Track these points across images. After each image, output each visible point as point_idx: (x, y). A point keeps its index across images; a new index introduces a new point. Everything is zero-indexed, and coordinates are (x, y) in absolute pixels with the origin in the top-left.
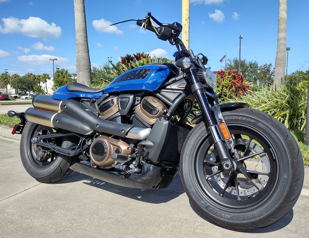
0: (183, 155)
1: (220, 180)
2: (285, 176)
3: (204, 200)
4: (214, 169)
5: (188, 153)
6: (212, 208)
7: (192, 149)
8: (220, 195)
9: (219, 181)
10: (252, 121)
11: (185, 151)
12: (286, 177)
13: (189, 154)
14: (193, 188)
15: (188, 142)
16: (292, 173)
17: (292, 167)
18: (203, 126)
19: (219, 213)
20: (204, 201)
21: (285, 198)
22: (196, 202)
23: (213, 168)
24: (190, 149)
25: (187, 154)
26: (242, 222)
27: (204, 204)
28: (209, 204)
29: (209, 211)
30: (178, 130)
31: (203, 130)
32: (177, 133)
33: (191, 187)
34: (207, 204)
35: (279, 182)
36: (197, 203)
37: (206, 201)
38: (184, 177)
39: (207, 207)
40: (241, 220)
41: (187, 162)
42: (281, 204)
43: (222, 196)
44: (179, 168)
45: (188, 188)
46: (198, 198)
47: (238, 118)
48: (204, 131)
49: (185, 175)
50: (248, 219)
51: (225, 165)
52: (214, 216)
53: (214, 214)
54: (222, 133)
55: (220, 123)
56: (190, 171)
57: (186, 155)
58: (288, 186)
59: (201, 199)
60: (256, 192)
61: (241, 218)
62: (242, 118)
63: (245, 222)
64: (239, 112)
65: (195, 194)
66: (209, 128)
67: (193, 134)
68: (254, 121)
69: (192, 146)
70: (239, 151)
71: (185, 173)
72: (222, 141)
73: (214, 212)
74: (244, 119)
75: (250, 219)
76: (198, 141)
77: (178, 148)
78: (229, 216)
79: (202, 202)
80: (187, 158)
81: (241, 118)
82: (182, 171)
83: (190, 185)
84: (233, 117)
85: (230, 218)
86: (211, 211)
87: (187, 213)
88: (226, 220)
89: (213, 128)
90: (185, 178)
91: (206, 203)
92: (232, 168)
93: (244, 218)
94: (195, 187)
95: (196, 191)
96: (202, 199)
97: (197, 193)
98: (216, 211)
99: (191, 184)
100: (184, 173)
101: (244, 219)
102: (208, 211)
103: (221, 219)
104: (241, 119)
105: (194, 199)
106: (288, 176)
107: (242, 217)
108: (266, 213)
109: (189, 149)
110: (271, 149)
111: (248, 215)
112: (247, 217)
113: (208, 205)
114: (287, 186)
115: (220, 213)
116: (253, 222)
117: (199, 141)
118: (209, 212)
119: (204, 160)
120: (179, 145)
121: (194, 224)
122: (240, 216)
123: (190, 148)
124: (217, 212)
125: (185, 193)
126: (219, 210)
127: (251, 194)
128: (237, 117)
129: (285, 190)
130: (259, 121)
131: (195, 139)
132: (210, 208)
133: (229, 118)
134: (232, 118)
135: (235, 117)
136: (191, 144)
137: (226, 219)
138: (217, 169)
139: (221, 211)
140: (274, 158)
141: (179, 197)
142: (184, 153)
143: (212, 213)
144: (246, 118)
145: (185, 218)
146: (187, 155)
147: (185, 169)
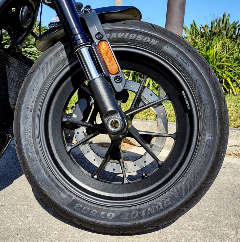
0: (21, 109)
1: (89, 150)
2: (208, 137)
3: (66, 191)
4: (78, 133)
5: (30, 105)
6: (81, 203)
7: (39, 95)
8: (93, 177)
9: (88, 152)
10: (154, 42)
11: (25, 100)
12: (210, 138)
13: (33, 108)
14: (43, 171)
15: (30, 82)
16: (219, 130)
17: (220, 120)
18: (60, 52)
19: (94, 212)
20: (66, 194)
21: (208, 172)
22: (50, 197)
23: (76, 131)
24: (35, 97)
25: (30, 107)
26: (137, 222)
27: (66, 199)
28: (75, 197)
29: (77, 211)
30: (8, 65)
31: (62, 58)
32: (5, 68)
33: (39, 171)
34: (71, 197)
35: (198, 147)
36: (53, 198)
37: (69, 193)
38: (25, 151)
39: (73, 204)
40: (135, 219)
41: (30, 123)
42: (201, 184)
43: (97, 179)
44: (13, 137)
45: (33, 173)
46: (53, 189)
47: (128, 37)
48: (63, 61)
49: (27, 149)
50: (147, 216)
51: (110, 124)
52: (86, 218)
53: (85, 215)
54: (104, 61)
55: (99, 41)
56: (37, 141)
57: (28, 108)
58: (214, 153)
59: (59, 190)
60: (147, 165)
61: (134, 215)
62: (136, 37)
63: (142, 221)
64: (131, 25)
65: (47, 181)
66: (77, 52)
67: (41, 67)
68: (157, 42)
69: (38, 90)
70: (119, 101)
71: (26, 145)
72: (105, 76)
73: (86, 210)
74: (140, 37)
75: (151, 215)
76: (51, 80)
77: (9, 100)
78: (113, 215)
79: (63, 195)
80: (30, 115)
81: (135, 35)
82: (19, 141)
83: (38, 166)
84: (119, 34)
85: (115, 217)
86: (80, 210)
87: (30, 215)
88: (109, 223)
89: (85, 51)
90: (26, 155)
91: (69, 196)
92: (124, 129)
93: (140, 215)
94: (48, 170)
95: (49, 176)
96: (61, 189)
97: (52, 179)
98: (89, 209)
99: (39, 164)
100: (23, 144)
101: (140, 217)
102: (74, 210)
103: (99, 221)
104: (134, 37)
105: (46, 191)
106: (214, 136)
107: (137, 213)
108: (178, 201)
109: (33, 97)
110: (183, 92)
111: (147, 208)
112: (146, 212)
113: (73, 201)
114: (211, 153)
115: (96, 211)
116: (156, 220)
117: (54, 80)
118: (75, 213)
119: (62, 119)
120: (11, 93)
121: (47, 236)
122: (134, 213)
123: (36, 94)
124: (91, 210)
125: (24, 176)
126: (95, 206)
127: (140, 169)
128: (127, 34)
129: (209, 159)
130: (166, 43)
131: (46, 76)
132: (77, 205)
133: (112, 36)
134: (117, 36)
135: (123, 34)
136: (37, 87)
137: (109, 220)
138: (83, 132)
139: (98, 207)
140: (189, 108)
141: (13, 183)
142: (22, 105)
143: (82, 214)
144: (143, 37)
145: (28, 227)
146: (29, 110)
147: (26, 136)
